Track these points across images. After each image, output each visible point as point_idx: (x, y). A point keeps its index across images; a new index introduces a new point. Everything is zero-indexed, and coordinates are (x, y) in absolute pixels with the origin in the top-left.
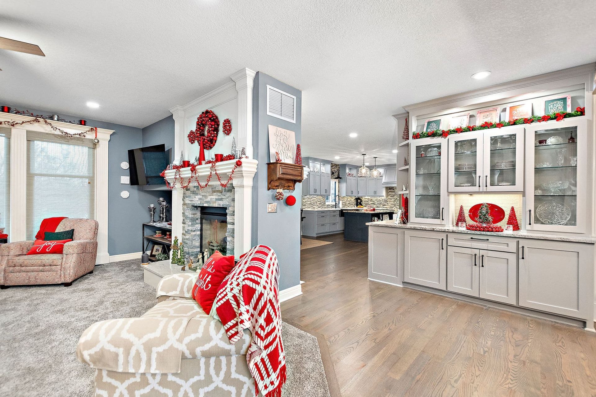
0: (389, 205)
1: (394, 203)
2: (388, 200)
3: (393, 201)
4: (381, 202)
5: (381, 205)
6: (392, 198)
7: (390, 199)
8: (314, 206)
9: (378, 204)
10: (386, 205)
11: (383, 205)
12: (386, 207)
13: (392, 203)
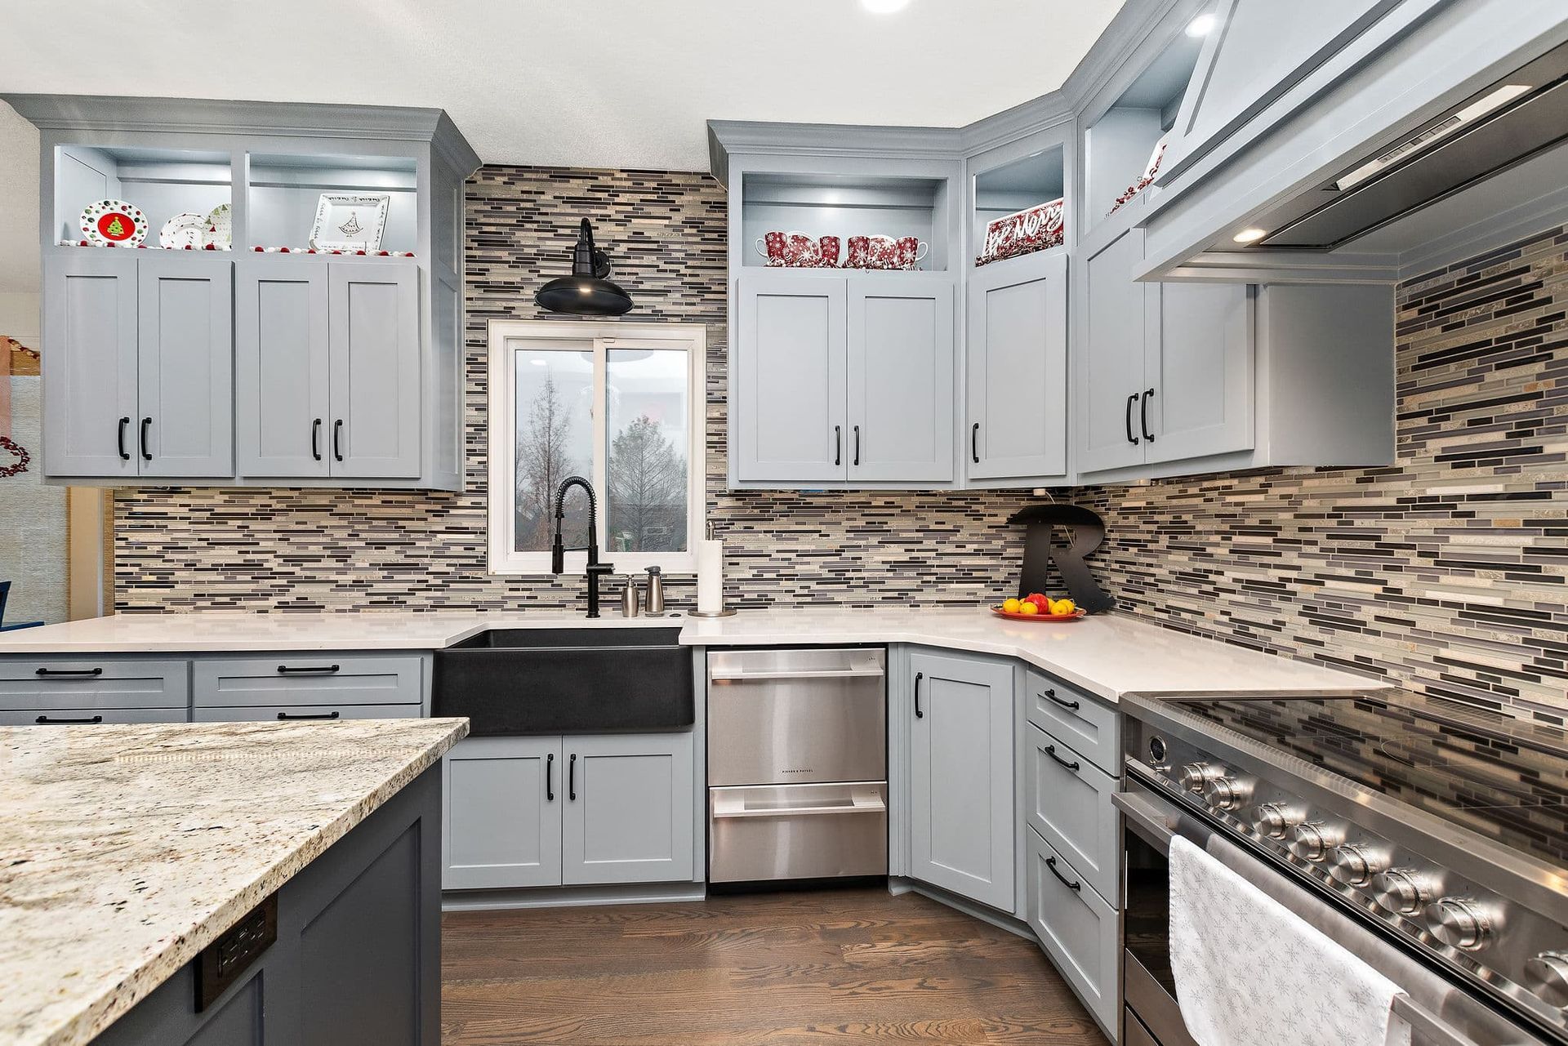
0: (1428, 619)
1: (1527, 595)
2: (1396, 530)
3: (1514, 545)
4: (1290, 557)
5: (1289, 612)
6: (1481, 481)
7: (1428, 505)
8: (300, 590)
9: (1251, 586)
10: (1367, 614)
11: (1309, 611)
12: (1362, 665)
13: (1486, 590)
